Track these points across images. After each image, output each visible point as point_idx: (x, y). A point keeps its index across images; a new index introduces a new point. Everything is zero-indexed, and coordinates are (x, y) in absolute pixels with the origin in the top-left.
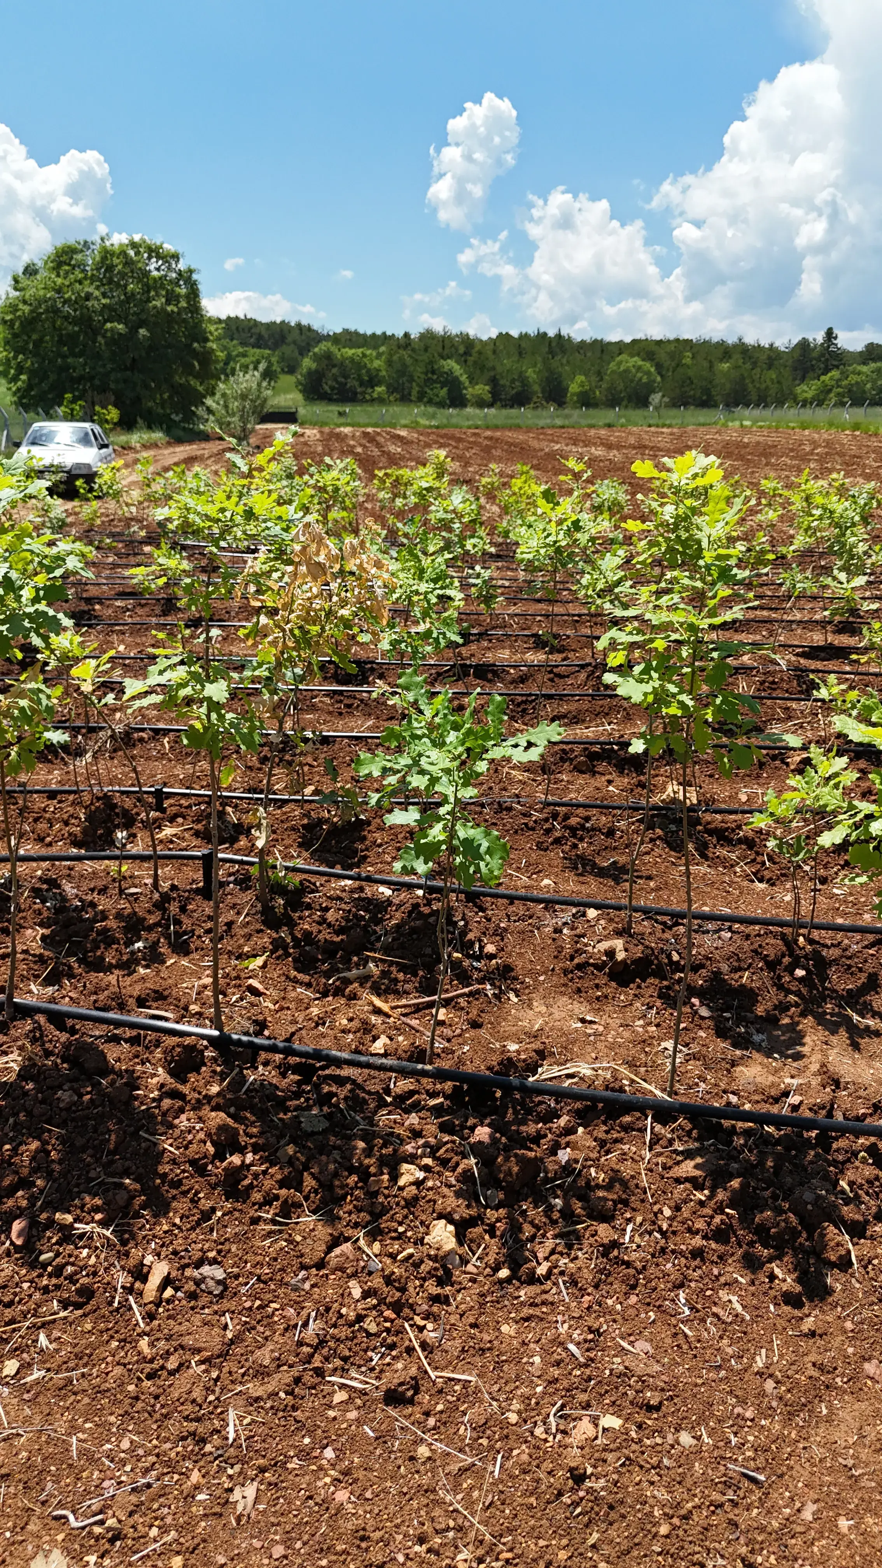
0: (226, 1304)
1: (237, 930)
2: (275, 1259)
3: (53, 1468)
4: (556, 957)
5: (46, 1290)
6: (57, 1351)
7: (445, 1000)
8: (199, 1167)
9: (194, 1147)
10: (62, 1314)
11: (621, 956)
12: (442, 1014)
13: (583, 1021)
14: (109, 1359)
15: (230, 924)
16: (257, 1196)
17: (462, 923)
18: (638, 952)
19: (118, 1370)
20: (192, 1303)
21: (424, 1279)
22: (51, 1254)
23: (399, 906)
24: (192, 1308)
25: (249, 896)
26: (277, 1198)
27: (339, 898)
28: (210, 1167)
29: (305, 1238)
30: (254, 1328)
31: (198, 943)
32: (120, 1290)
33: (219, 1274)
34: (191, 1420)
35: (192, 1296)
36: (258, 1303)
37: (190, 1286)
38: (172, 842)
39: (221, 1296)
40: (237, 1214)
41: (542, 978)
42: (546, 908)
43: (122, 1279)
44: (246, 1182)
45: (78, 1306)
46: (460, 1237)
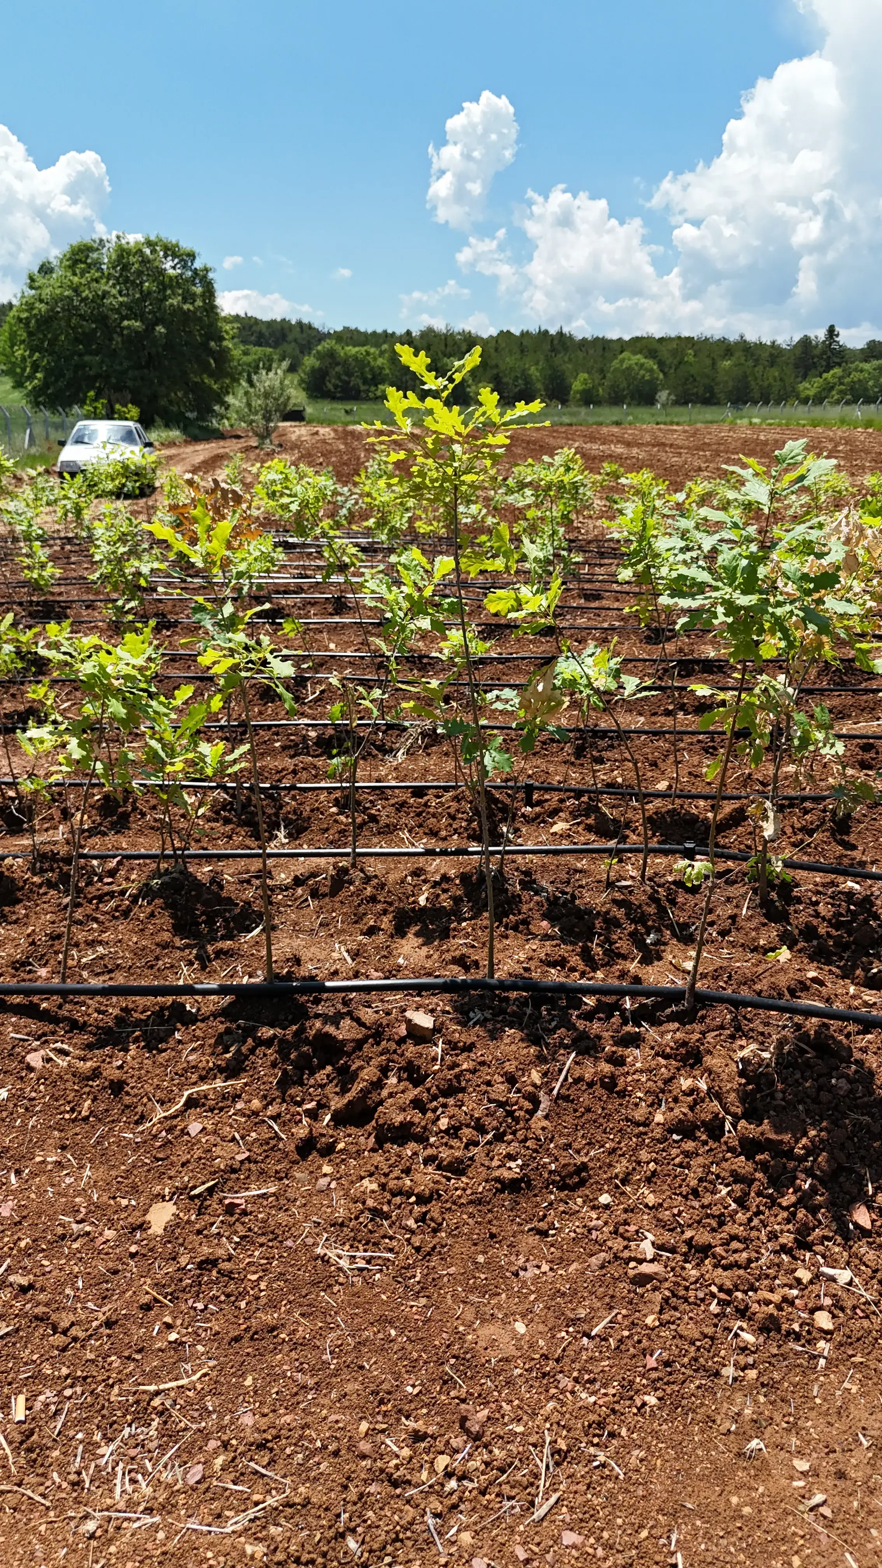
1: (741, 922)
15: (733, 918)
25: (741, 890)
31: (705, 935)
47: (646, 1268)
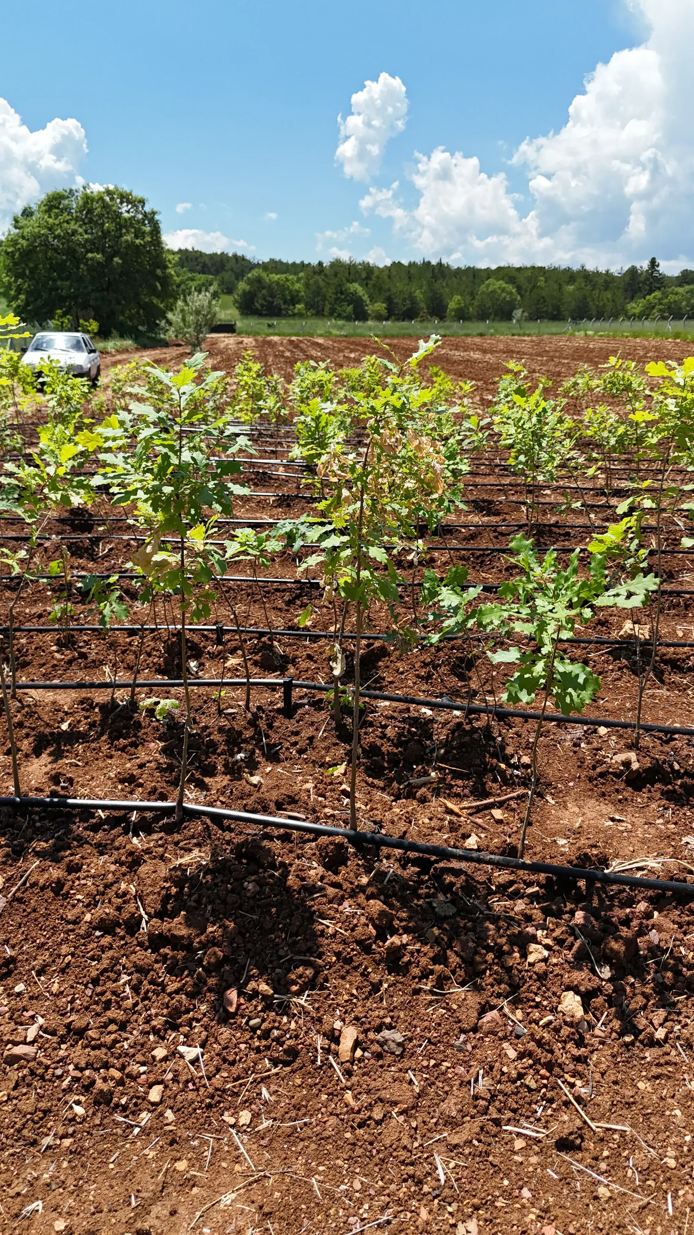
0: (406, 1063)
1: (316, 743)
2: (439, 1025)
3: (303, 1206)
4: (579, 767)
5: (258, 1050)
6: (277, 1102)
7: (499, 802)
8: (365, 947)
9: (359, 929)
10: (274, 1071)
11: (635, 766)
12: (498, 813)
13: (613, 820)
14: (323, 1110)
15: (311, 739)
16: (416, 971)
17: (500, 739)
18: (647, 763)
19: (333, 1120)
20: (381, 1062)
21: (565, 1042)
22: (258, 1020)
23: (444, 724)
24: (382, 1066)
25: (323, 715)
26: (432, 972)
27: (392, 717)
28: (374, 947)
29: (459, 1007)
30: (433, 1084)
31: (287, 754)
32: (320, 1051)
33: (399, 1038)
34: (407, 1165)
35: (379, 1056)
36: (432, 1062)
37: (376, 1048)
38: (237, 670)
39: (402, 1056)
40: (400, 986)
41: (571, 784)
42: (558, 726)
43: (320, 1042)
44: (406, 959)
45: (286, 1064)
46: (586, 1006)
47: (19, 1050)
